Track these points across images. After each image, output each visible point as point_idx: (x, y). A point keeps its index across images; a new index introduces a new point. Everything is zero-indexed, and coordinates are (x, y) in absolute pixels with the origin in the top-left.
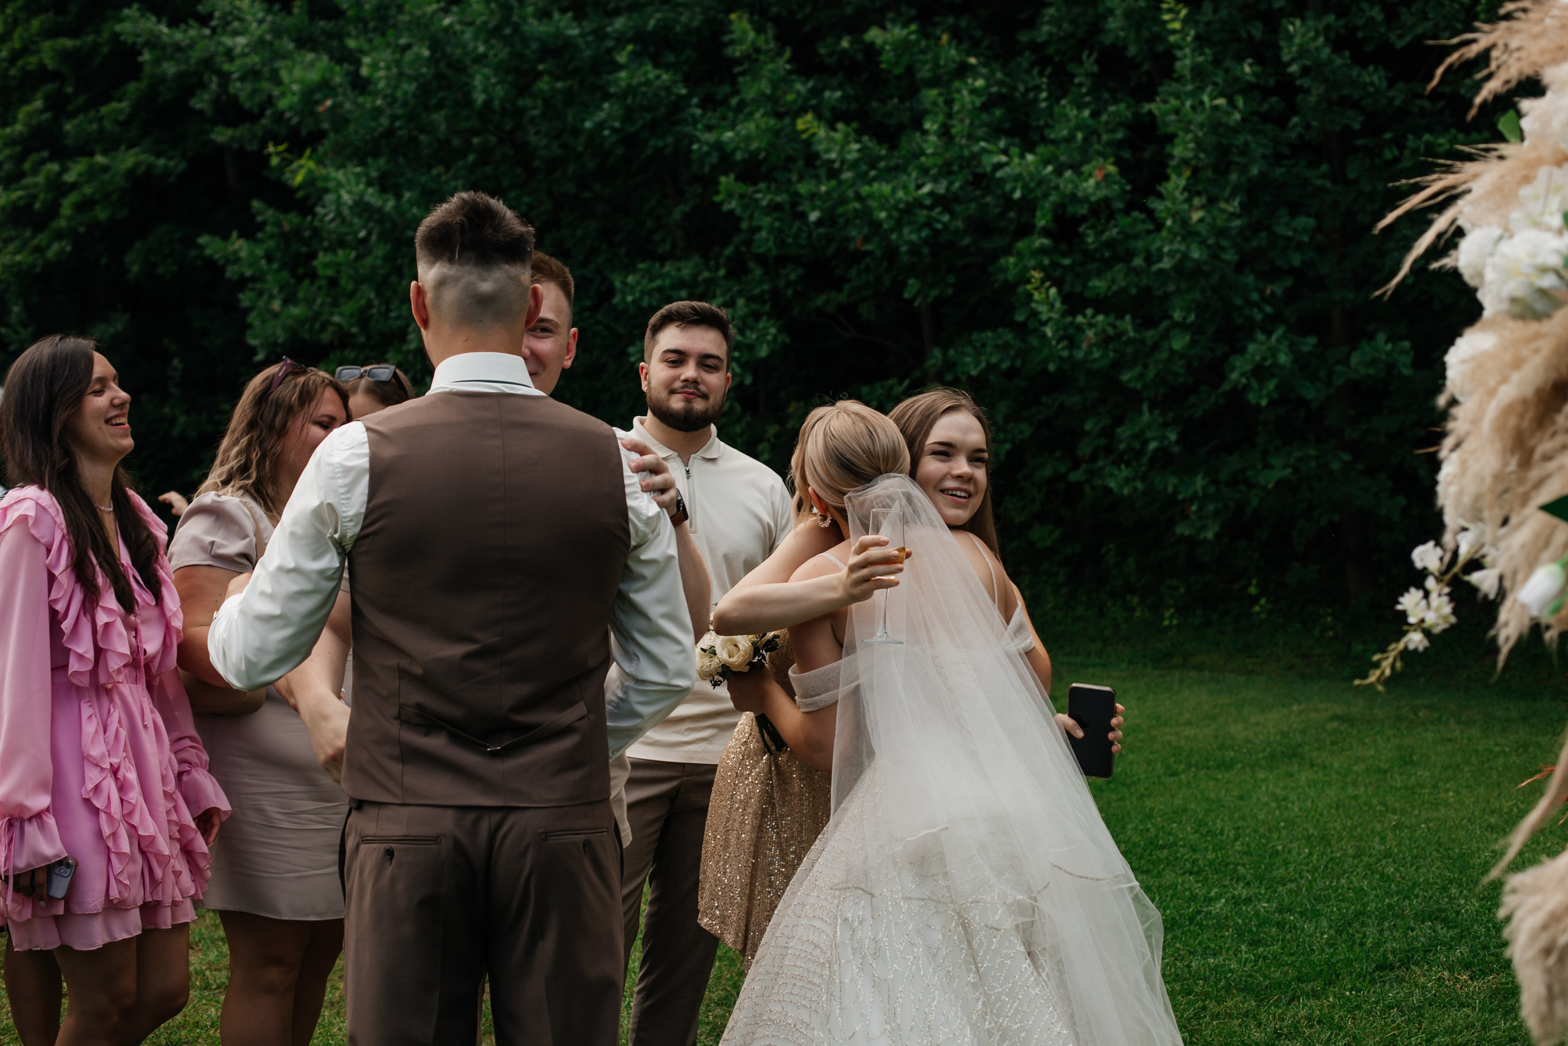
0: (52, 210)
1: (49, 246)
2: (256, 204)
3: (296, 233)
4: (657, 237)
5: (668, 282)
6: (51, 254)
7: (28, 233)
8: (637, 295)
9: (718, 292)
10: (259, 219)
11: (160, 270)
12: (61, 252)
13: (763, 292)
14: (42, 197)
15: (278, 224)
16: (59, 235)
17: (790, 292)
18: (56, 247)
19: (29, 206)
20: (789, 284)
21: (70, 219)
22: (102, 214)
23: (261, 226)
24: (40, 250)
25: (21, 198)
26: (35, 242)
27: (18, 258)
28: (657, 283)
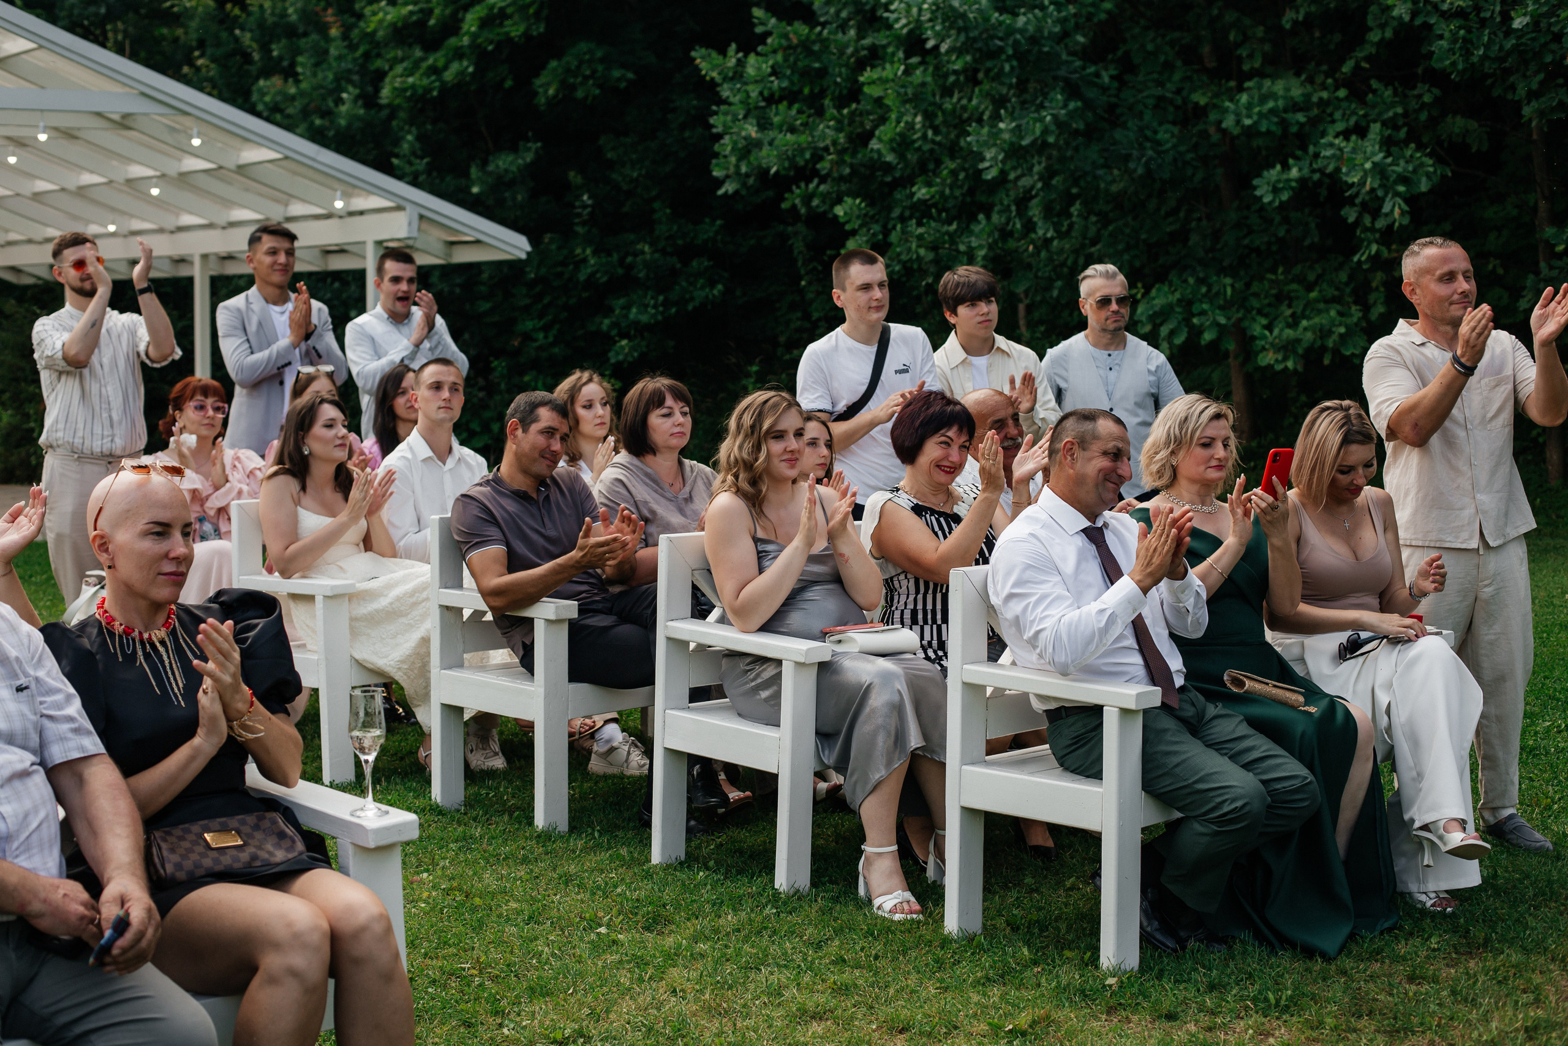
0: (452, 27)
1: (446, 67)
2: (757, 12)
3: (805, 46)
4: (1243, 52)
5: (1281, 103)
6: (449, 76)
7: (418, 53)
8: (1255, 118)
9: (1338, 115)
10: (759, 30)
11: (580, 94)
12: (462, 73)
13: (1396, 115)
14: (437, 11)
15: (786, 36)
16: (459, 54)
17: (1424, 116)
18: (455, 67)
19: (422, 24)
20: (1423, 106)
21: (474, 36)
22: (515, 29)
23: (763, 38)
24: (434, 70)
25: (411, 13)
26: (431, 61)
27: (411, 80)
28: (1271, 104)
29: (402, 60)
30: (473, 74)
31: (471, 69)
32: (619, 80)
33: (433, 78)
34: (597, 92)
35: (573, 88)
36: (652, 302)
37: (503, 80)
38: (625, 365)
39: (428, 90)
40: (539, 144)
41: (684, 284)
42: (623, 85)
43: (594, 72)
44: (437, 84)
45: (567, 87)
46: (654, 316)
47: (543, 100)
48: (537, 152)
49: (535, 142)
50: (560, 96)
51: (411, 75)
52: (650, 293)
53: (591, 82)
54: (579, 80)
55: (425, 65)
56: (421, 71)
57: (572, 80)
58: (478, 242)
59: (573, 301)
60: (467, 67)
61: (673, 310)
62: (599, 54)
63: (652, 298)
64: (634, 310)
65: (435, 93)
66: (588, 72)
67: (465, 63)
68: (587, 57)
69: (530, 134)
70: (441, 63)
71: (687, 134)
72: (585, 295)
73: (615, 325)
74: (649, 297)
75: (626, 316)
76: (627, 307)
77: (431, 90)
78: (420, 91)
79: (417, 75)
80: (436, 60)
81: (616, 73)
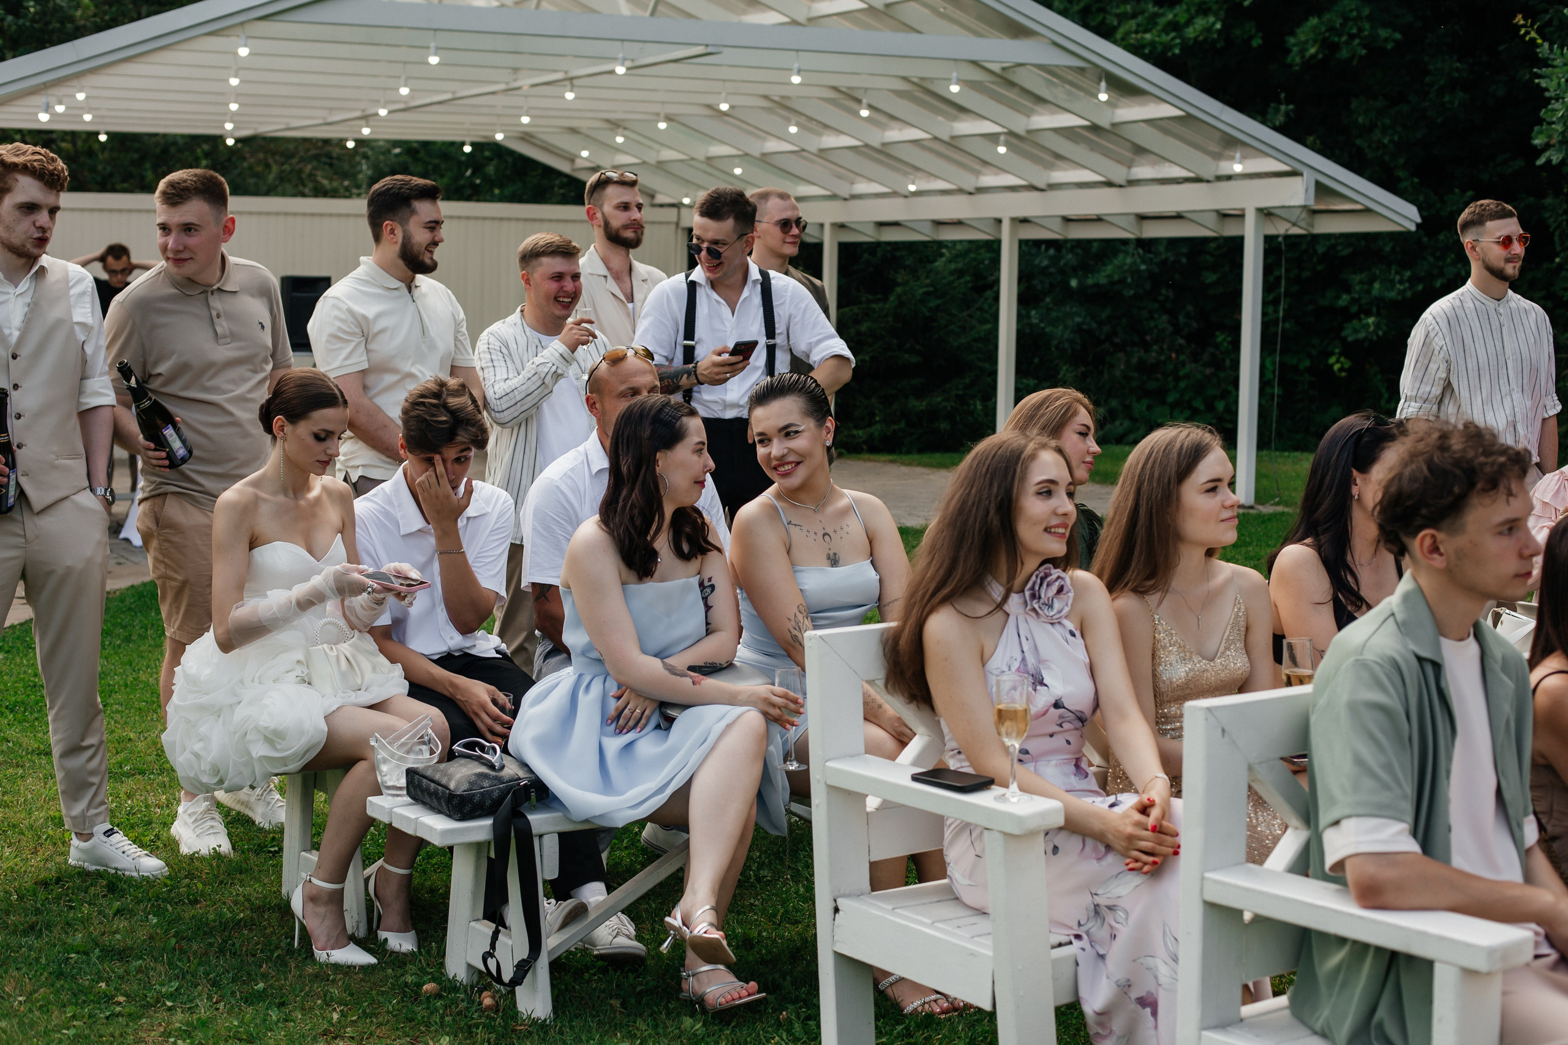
29: (1134, 16)
30: (1219, 32)
31: (1218, 26)
32: (1386, 40)
33: (1173, 34)
34: (1364, 52)
35: (1335, 47)
36: (1397, 278)
37: (1251, 38)
38: (1366, 344)
39: (1168, 47)
40: (1291, 107)
41: (1431, 259)
42: (1389, 46)
43: (1360, 30)
44: (1178, 41)
45: (1329, 47)
46: (1401, 292)
47: (1298, 60)
48: (1287, 114)
49: (1287, 104)
50: (1320, 56)
51: (1146, 31)
52: (1394, 268)
53: (1357, 41)
54: (1344, 38)
55: (1162, 21)
56: (1159, 27)
57: (1336, 39)
58: (1367, 211)
59: (1306, 274)
60: (1214, 24)
61: (1420, 287)
62: (1366, 11)
63: (1397, 273)
64: (1377, 285)
65: (1177, 51)
66: (1354, 31)
67: (1212, 19)
68: (1354, 14)
69: (1283, 95)
70: (1182, 19)
71: (1447, 98)
72: (1320, 268)
73: (1354, 301)
74: (1393, 272)
75: (1369, 292)
76: (1371, 282)
77: (1171, 48)
78: (1159, 48)
79: (1154, 31)
80: (1175, 16)
81: (1383, 33)
